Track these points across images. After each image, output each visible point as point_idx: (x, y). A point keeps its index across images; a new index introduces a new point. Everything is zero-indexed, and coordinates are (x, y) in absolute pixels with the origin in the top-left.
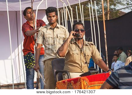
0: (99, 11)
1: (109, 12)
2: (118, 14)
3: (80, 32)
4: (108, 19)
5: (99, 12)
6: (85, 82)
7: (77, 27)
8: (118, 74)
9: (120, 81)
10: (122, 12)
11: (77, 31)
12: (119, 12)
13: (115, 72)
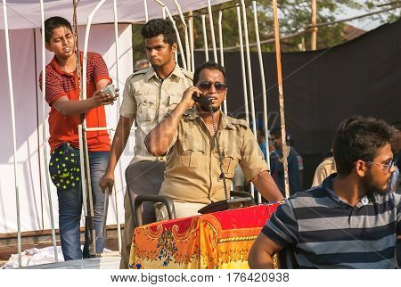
0: (286, 25)
1: (316, 29)
2: (342, 34)
3: (214, 90)
4: (314, 48)
5: (285, 29)
6: (211, 229)
7: (205, 76)
8: (294, 209)
9: (300, 229)
10: (352, 27)
11: (206, 86)
12: (345, 29)
13: (286, 205)
